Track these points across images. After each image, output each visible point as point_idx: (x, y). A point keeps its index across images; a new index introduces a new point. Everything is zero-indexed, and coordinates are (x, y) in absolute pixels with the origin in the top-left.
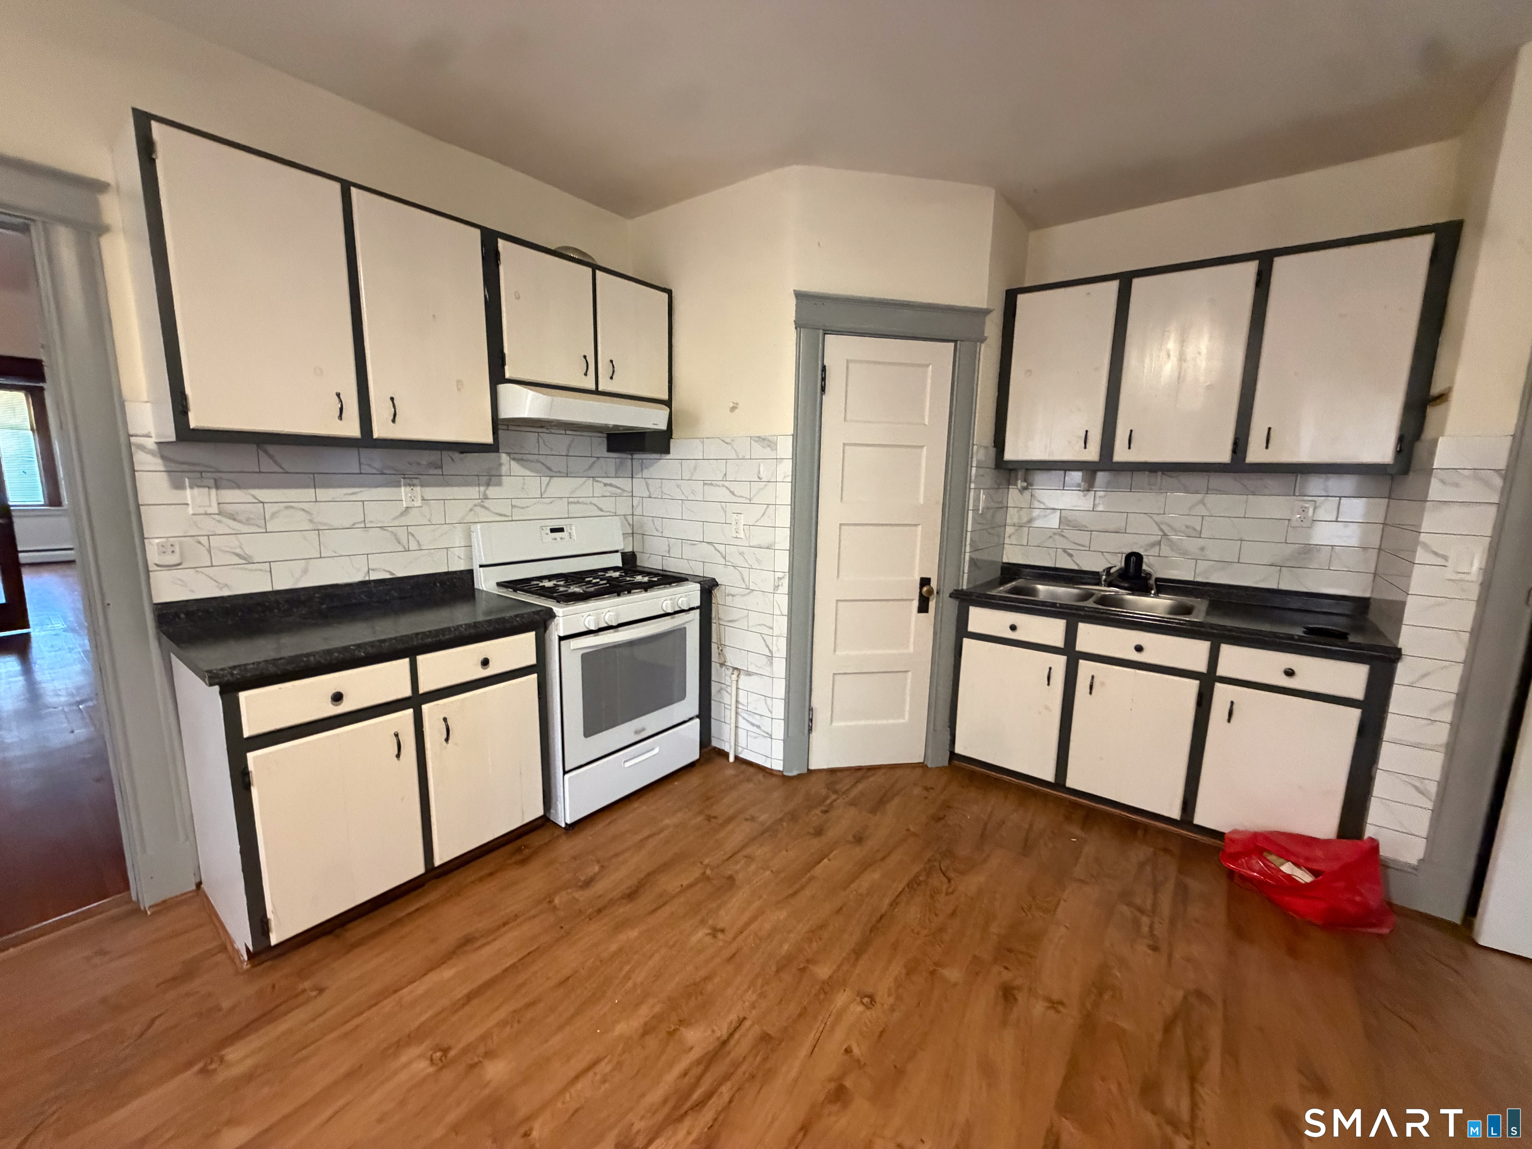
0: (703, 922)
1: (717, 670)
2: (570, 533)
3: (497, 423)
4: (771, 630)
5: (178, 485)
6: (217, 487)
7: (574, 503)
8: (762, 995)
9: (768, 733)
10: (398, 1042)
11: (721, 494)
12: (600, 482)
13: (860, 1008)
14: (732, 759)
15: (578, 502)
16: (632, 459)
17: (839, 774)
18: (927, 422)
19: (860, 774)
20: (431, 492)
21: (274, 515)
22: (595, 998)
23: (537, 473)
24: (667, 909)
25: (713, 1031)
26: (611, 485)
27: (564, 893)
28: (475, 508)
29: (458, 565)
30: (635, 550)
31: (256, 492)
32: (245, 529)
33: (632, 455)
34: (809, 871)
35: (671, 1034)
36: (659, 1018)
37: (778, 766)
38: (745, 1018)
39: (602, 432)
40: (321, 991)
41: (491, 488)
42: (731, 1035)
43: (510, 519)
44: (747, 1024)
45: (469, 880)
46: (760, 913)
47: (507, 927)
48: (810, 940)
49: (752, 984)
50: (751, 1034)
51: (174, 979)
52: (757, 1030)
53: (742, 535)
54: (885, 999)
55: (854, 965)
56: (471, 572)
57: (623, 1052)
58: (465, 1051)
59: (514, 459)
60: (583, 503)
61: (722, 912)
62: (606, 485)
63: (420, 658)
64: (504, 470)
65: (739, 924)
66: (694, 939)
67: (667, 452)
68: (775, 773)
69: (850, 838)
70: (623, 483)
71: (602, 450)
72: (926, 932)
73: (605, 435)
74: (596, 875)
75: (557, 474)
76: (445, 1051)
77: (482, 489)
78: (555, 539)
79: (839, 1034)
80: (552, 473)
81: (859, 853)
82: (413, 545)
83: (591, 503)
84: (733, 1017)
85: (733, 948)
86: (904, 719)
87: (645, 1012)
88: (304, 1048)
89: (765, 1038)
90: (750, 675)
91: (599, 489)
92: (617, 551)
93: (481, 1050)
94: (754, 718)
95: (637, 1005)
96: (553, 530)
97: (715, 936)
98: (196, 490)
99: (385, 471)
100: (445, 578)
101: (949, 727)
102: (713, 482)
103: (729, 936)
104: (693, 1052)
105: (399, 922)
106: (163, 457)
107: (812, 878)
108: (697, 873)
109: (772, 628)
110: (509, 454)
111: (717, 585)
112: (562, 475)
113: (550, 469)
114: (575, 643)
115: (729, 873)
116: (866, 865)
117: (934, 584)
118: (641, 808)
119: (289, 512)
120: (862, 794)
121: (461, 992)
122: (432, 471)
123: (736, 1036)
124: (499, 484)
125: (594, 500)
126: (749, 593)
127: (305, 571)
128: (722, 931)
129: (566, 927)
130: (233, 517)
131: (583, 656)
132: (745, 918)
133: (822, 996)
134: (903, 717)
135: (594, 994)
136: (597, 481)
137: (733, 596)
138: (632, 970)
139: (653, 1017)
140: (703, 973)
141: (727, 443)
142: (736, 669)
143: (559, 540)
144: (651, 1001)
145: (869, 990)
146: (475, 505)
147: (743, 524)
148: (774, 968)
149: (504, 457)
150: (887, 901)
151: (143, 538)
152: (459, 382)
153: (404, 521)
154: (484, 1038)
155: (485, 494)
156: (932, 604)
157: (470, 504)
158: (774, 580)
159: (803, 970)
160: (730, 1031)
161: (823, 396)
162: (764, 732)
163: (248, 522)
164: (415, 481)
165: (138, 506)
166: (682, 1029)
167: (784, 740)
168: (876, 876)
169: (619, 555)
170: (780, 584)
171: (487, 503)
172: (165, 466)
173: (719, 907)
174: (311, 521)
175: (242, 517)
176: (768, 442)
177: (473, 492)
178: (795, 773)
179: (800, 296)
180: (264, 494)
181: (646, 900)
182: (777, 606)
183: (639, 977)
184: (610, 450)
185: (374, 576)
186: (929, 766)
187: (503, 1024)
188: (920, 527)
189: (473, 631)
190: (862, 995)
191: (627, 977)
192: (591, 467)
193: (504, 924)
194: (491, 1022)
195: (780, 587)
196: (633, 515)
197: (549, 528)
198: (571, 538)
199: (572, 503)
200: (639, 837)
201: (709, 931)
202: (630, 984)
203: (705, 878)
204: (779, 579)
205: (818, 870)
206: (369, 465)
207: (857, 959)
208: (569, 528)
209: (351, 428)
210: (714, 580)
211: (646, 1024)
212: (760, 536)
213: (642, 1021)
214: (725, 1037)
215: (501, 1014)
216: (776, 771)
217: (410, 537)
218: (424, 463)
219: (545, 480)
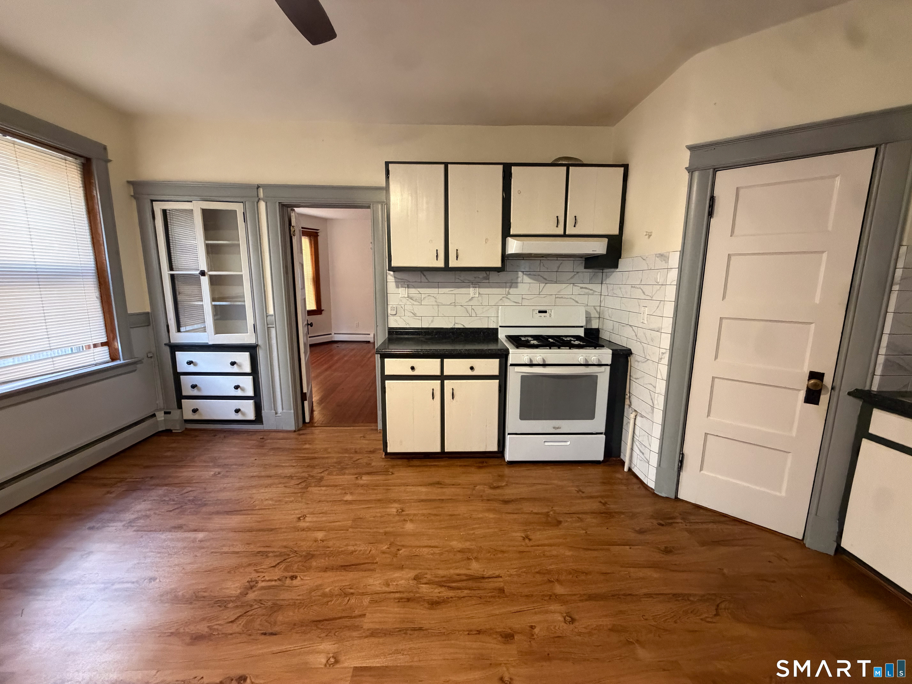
0: (525, 530)
1: (627, 410)
2: (550, 314)
3: (505, 257)
4: (654, 389)
5: (397, 287)
6: (408, 288)
7: (559, 298)
8: (519, 576)
9: (647, 460)
10: (396, 500)
11: (638, 293)
12: (578, 286)
13: (561, 618)
14: (626, 469)
15: (562, 298)
16: (603, 272)
17: (701, 511)
18: (830, 228)
19: (724, 519)
20: (483, 291)
21: (424, 298)
22: (455, 527)
23: (538, 281)
24: (515, 516)
25: (484, 571)
26: (586, 288)
27: (482, 486)
28: (504, 299)
29: (492, 326)
30: (600, 328)
31: (419, 289)
32: (415, 303)
33: (603, 270)
34: (610, 545)
35: (469, 559)
36: (469, 550)
37: (652, 485)
38: (501, 577)
39: (581, 257)
40: (393, 474)
41: (511, 289)
42: (489, 578)
43: (521, 305)
44: (500, 579)
45: (456, 464)
46: (559, 545)
47: (453, 486)
48: (570, 573)
49: (520, 568)
50: (497, 585)
51: (370, 451)
52: (502, 585)
53: (646, 322)
54: (580, 626)
55: (581, 601)
56: (497, 329)
57: (447, 551)
58: (408, 515)
59: (526, 274)
60: (565, 298)
61: (538, 533)
62: (582, 288)
63: (445, 360)
64: (520, 280)
65: (540, 542)
66: (514, 534)
67: (616, 266)
68: (648, 488)
69: (663, 548)
70: (597, 287)
71: (581, 268)
72: (653, 623)
73: (584, 259)
74: (502, 486)
75: (550, 282)
76: (403, 511)
77: (507, 289)
78: (541, 316)
79: (537, 618)
80: (547, 281)
81: (658, 557)
82: (474, 315)
83: (571, 298)
84: (497, 573)
85: (527, 549)
86: (780, 492)
87: (467, 545)
88: (377, 486)
89: (501, 590)
90: (642, 417)
91: (577, 290)
92: (582, 327)
93: (411, 518)
94: (641, 447)
95: (467, 540)
96: (540, 312)
97: (524, 539)
98: (402, 289)
99: (465, 281)
100: (485, 331)
101: (838, 520)
102: (636, 286)
103: (531, 543)
104: (469, 571)
105: (427, 466)
106: (395, 277)
107: (608, 550)
108: (545, 510)
109: (655, 387)
110: (523, 272)
111: (631, 353)
112: (553, 282)
113: (546, 279)
114: (517, 369)
115: (562, 519)
116: (655, 566)
117: (828, 380)
118: (549, 471)
119: (430, 297)
120: (707, 530)
121: (423, 497)
122: (484, 281)
123: (490, 580)
124: (517, 287)
125: (573, 297)
126: (646, 361)
127: (432, 321)
128: (530, 540)
129: (472, 498)
130: (411, 298)
131: (522, 376)
132: (546, 542)
133: (547, 598)
134: (780, 491)
135: (457, 526)
136: (576, 286)
137: (638, 362)
138: (478, 528)
139: (468, 548)
140: (504, 548)
141: (644, 259)
142: (635, 411)
143: (543, 317)
144: (474, 543)
145: (576, 617)
146: (503, 297)
147: (647, 313)
148: (537, 570)
149: (520, 274)
150: (645, 591)
151: (387, 304)
152: (487, 239)
153: (471, 303)
154: (415, 515)
155: (508, 292)
156: (824, 398)
157: (501, 297)
158: (659, 354)
159: (550, 581)
160: (491, 576)
161: (711, 219)
162: (645, 458)
163: (416, 300)
164: (476, 286)
165: (387, 293)
166: (474, 560)
167: (657, 468)
168: (656, 575)
169: (583, 329)
170: (663, 357)
171: (509, 296)
172: (395, 280)
173: (540, 530)
174: (436, 301)
175: (414, 299)
176: (663, 257)
177: (502, 291)
178: (663, 495)
179: (692, 148)
180: (422, 290)
181: (510, 507)
182: (660, 373)
183: (478, 532)
184: (586, 267)
185: (457, 326)
186: (807, 546)
187: (423, 515)
188: (813, 326)
189: (466, 352)
190: (568, 614)
191: (473, 529)
192: (572, 278)
193: (453, 485)
194: (421, 512)
195: (662, 359)
196: (600, 306)
197: (538, 310)
198: (550, 316)
199: (557, 298)
200: (535, 482)
201: (524, 536)
202: (472, 532)
203: (547, 515)
204: (663, 353)
205: (616, 549)
206: (458, 279)
207: (586, 600)
208: (550, 311)
209: (441, 264)
210: (630, 350)
211: (463, 549)
212: (655, 323)
213: (464, 546)
214: (485, 576)
215: (425, 512)
216: (650, 487)
217: (472, 310)
218: (481, 277)
219: (542, 285)
